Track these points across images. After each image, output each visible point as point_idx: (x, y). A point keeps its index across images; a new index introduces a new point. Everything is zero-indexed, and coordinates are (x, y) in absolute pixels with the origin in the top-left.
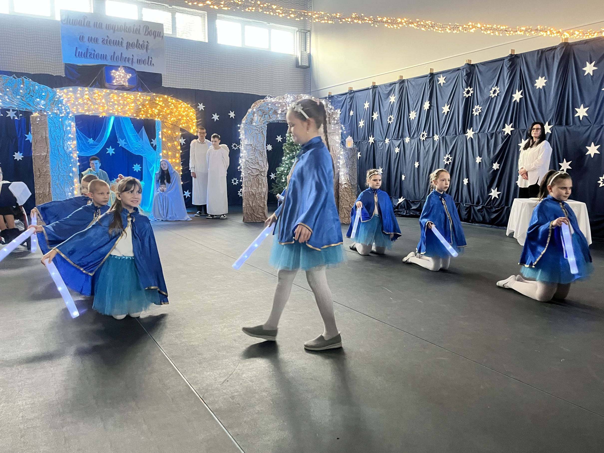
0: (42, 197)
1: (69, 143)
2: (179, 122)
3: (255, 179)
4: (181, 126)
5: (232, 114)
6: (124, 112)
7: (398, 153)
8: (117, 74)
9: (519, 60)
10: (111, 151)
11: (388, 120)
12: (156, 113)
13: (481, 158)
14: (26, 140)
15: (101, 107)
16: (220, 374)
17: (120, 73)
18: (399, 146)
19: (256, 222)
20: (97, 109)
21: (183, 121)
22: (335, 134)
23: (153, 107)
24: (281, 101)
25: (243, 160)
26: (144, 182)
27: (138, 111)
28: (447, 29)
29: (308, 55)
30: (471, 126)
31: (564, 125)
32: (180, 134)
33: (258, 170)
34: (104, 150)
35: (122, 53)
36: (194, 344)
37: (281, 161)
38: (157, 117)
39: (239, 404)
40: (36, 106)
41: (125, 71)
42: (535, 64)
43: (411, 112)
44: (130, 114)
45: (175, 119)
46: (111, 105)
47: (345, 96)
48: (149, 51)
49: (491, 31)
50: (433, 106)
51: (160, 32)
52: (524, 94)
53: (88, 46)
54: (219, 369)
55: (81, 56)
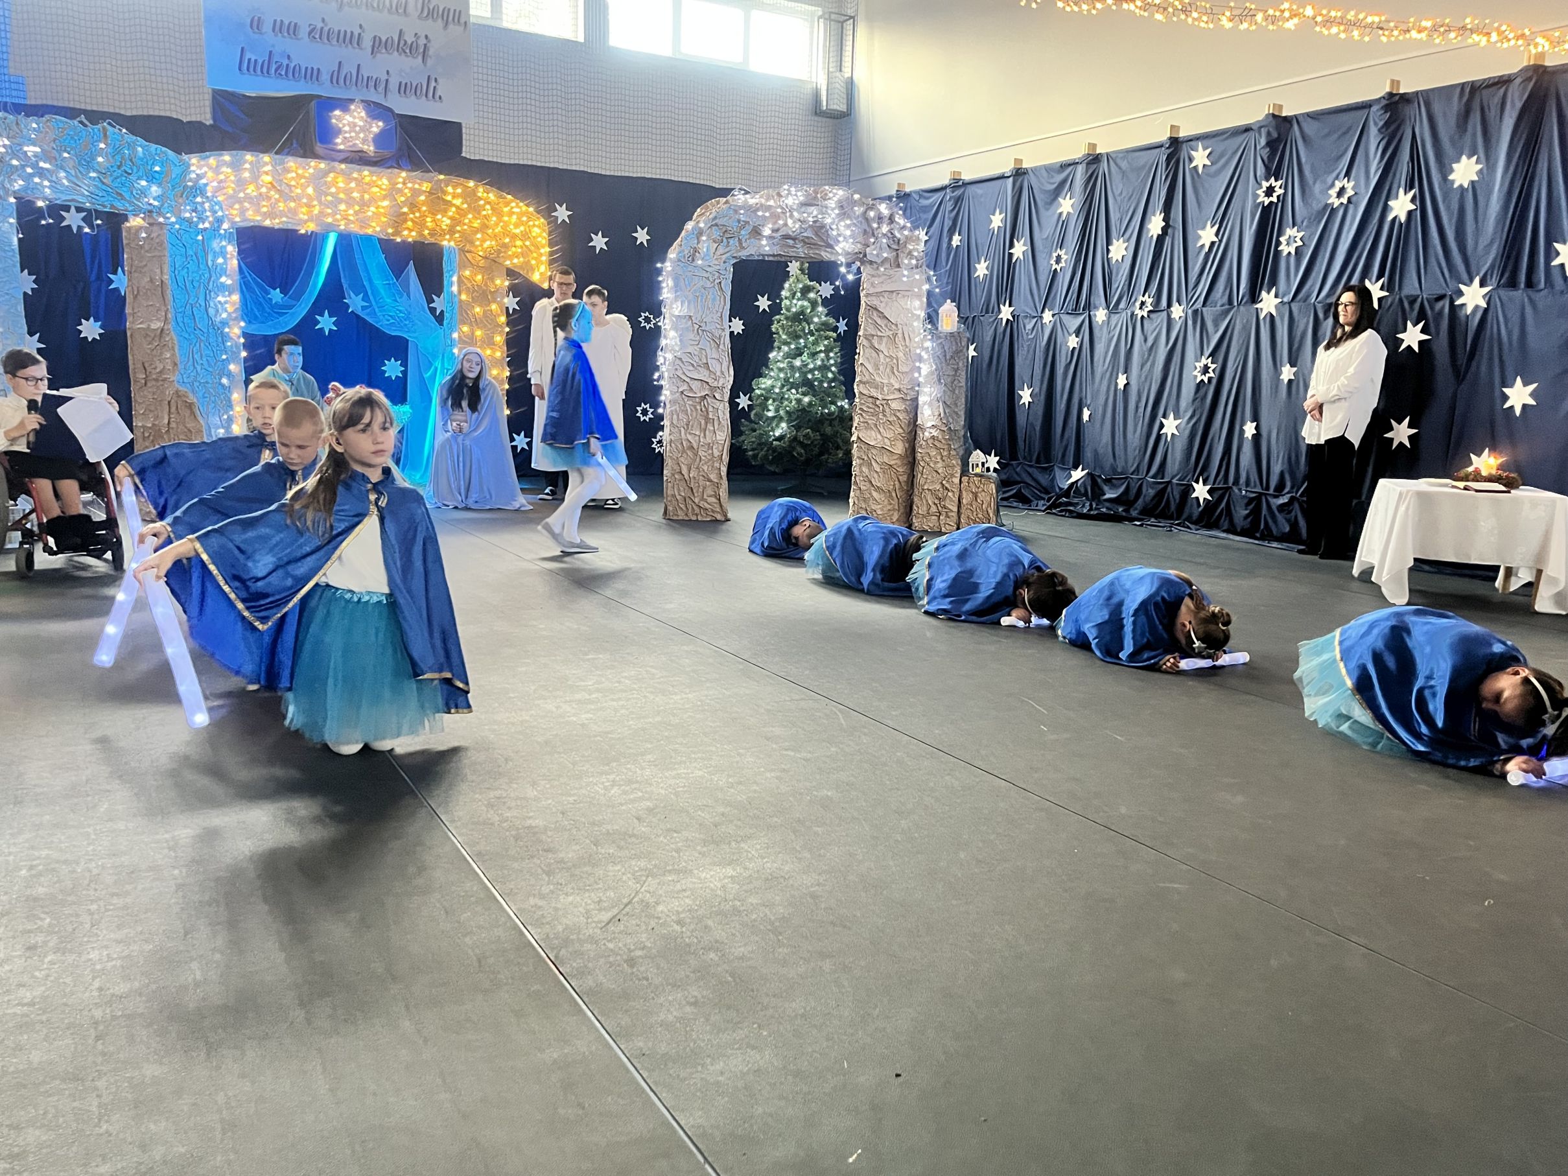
0: (151, 438)
1: (220, 298)
2: (505, 252)
3: (698, 407)
4: (508, 263)
5: (642, 236)
6: (362, 221)
7: (1074, 348)
8: (345, 122)
9: (1410, 111)
10: (326, 323)
11: (1053, 262)
12: (444, 227)
13: (1295, 369)
14: (111, 287)
15: (302, 207)
16: (600, 901)
17: (354, 117)
18: (1078, 332)
19: (697, 520)
20: (294, 212)
21: (514, 249)
22: (907, 293)
23: (438, 211)
24: (771, 203)
25: (667, 355)
26: (411, 408)
27: (399, 220)
28: (1224, 18)
29: (847, 83)
30: (1273, 282)
31: (1522, 286)
32: (507, 283)
33: (707, 383)
34: (309, 320)
35: (359, 65)
36: (534, 825)
37: (765, 362)
38: (447, 237)
39: (647, 979)
40: (138, 200)
41: (367, 113)
42: (1453, 121)
43: (1114, 241)
44: (378, 229)
45: (493, 243)
46: (329, 202)
47: (941, 194)
48: (429, 62)
49: (1342, 28)
50: (1174, 228)
51: (460, 12)
52: (1419, 199)
53: (273, 46)
54: (597, 889)
55: (254, 71)
